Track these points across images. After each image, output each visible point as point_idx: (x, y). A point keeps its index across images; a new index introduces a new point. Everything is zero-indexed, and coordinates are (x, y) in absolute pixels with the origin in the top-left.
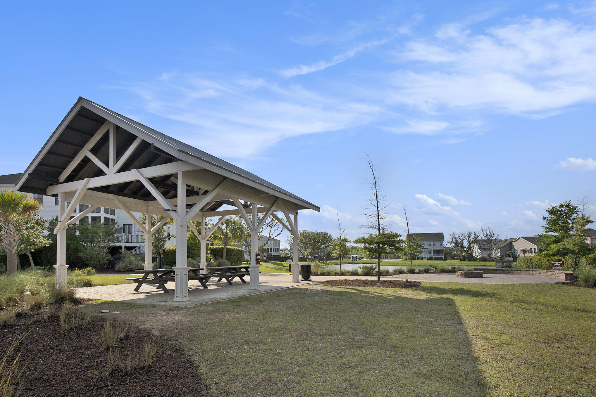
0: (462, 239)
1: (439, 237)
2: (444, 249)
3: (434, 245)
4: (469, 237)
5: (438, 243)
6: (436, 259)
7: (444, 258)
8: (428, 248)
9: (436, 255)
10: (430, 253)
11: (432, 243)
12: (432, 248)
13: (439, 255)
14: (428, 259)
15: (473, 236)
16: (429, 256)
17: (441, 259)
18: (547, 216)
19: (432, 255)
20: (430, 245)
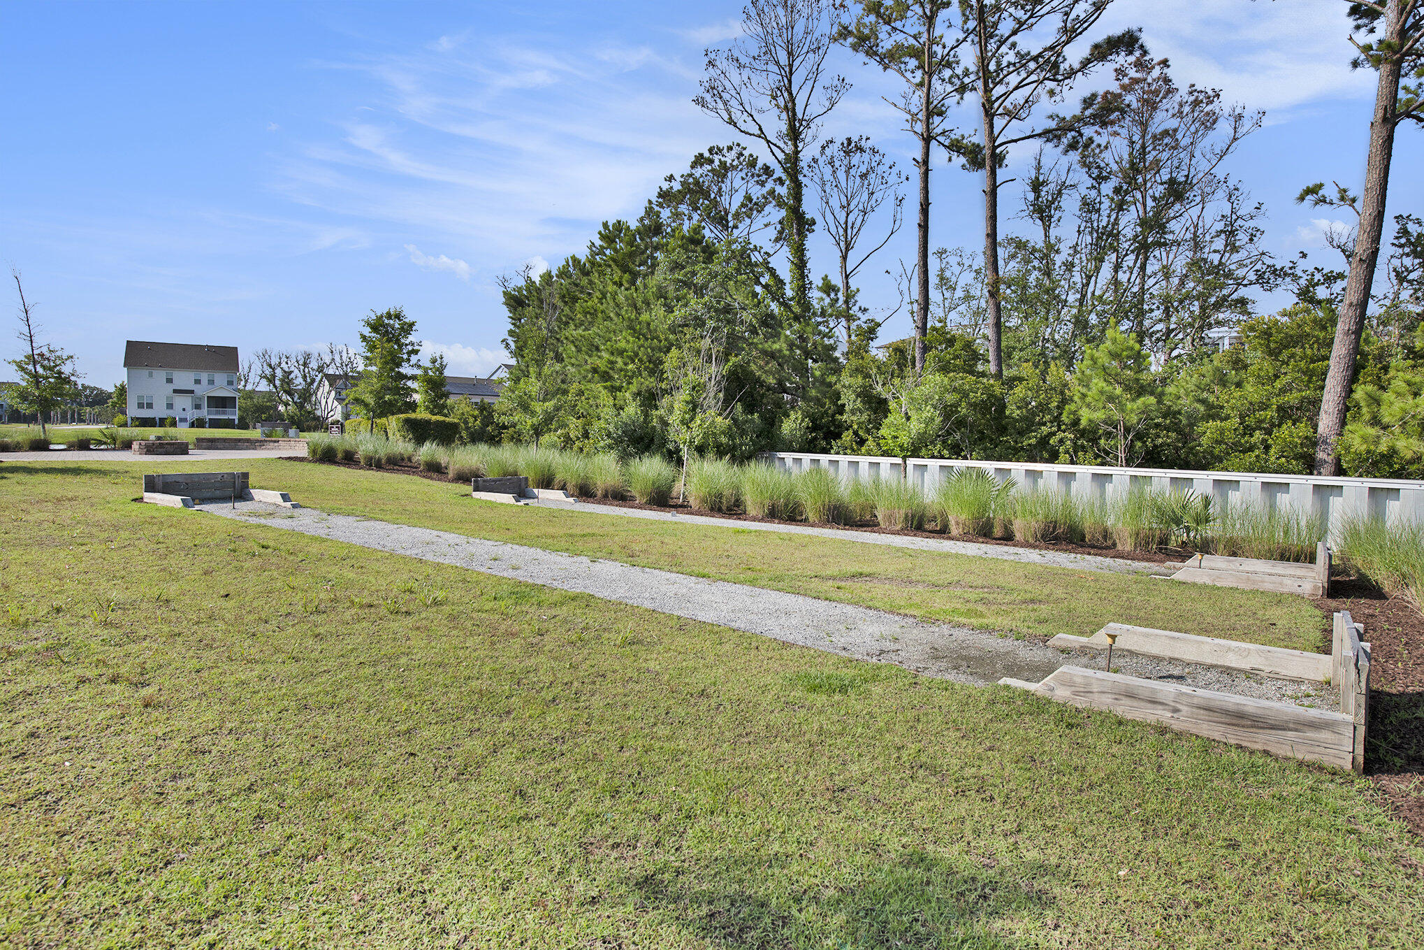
0: (287, 370)
1: (225, 358)
2: (236, 395)
3: (211, 382)
4: (305, 365)
5: (221, 378)
6: (215, 424)
7: (237, 422)
8: (192, 392)
9: (217, 413)
10: (198, 407)
11: (204, 377)
12: (204, 390)
13: (224, 413)
14: (192, 425)
15: (314, 364)
16: (197, 414)
17: (228, 424)
18: (367, 335)
19: (205, 413)
20: (198, 382)
